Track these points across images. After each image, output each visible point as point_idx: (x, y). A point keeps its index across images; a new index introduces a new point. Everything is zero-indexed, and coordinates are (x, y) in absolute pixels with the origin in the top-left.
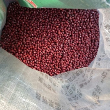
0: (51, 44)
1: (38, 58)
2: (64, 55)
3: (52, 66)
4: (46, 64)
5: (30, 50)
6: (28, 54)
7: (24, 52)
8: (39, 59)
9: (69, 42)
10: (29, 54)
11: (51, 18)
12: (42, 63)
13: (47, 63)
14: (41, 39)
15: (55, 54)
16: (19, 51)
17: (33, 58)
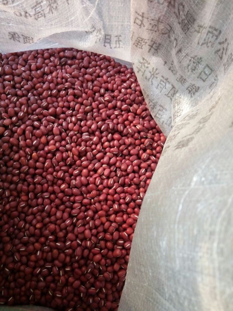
0: (86, 167)
1: (131, 194)
2: (111, 126)
3: (144, 156)
4: (143, 171)
5: (111, 222)
6: (124, 226)
7: (121, 238)
8: (133, 191)
9: (74, 119)
10: (124, 222)
11: (14, 175)
12: (142, 183)
13: (140, 168)
14: (76, 195)
15: (112, 149)
16: (118, 252)
17: (134, 209)
